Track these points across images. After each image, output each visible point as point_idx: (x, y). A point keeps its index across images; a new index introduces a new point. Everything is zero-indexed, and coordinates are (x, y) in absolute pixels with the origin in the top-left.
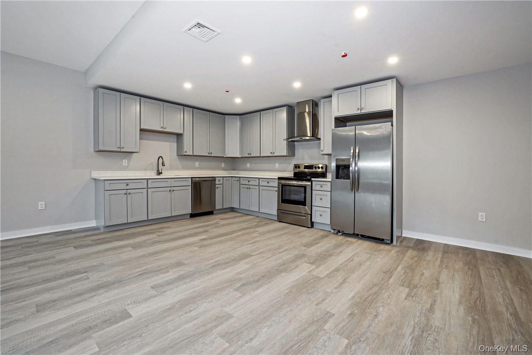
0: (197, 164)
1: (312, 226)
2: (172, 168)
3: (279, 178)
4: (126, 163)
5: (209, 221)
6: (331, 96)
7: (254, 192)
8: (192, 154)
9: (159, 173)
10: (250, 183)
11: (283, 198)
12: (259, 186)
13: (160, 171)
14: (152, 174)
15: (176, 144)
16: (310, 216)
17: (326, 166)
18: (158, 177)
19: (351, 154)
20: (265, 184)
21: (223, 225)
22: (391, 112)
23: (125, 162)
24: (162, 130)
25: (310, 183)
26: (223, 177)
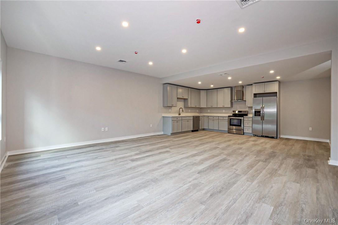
1: (244, 134)
3: (229, 116)
7: (216, 122)
8: (190, 107)
9: (180, 114)
10: (214, 118)
11: (231, 124)
12: (218, 119)
16: (243, 130)
17: (248, 111)
18: (179, 116)
19: (261, 107)
20: (222, 118)
22: (277, 93)
25: (243, 118)
26: (202, 116)
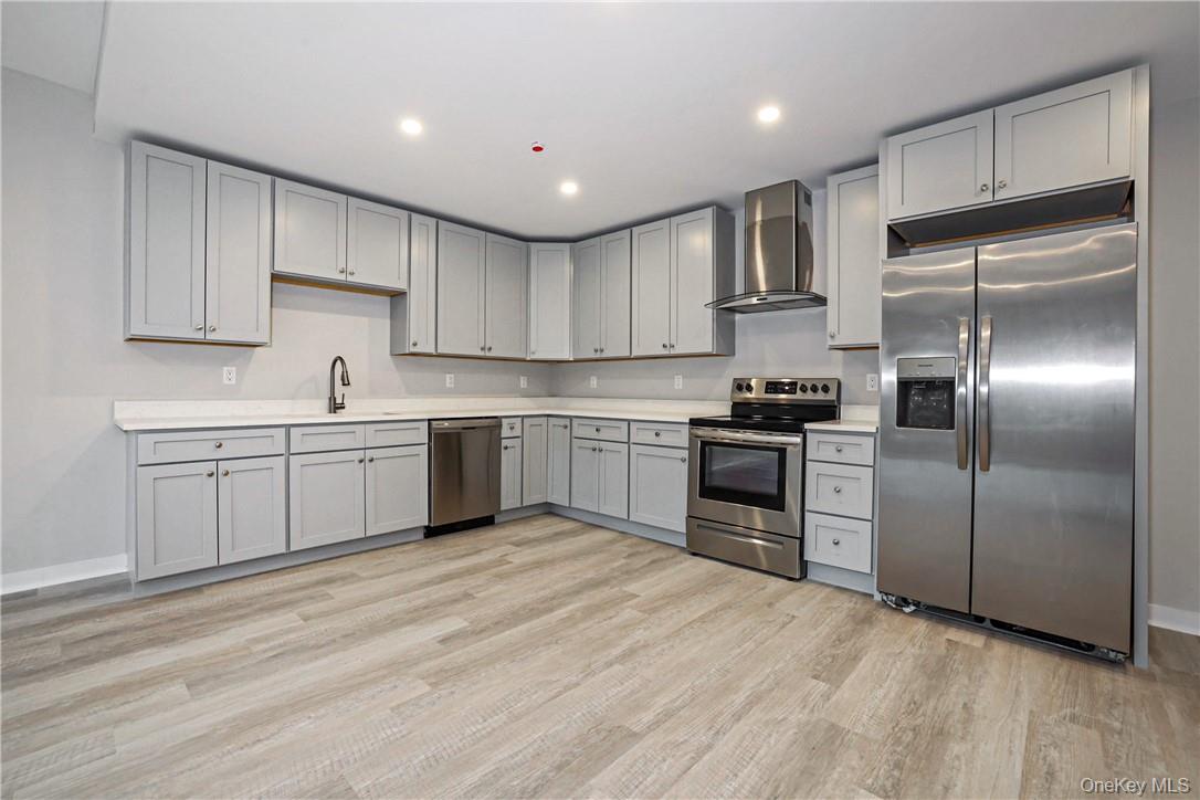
0: (449, 380)
1: (804, 576)
2: (374, 392)
3: (694, 422)
4: (234, 375)
5: (478, 552)
6: (874, 161)
7: (614, 462)
8: (433, 352)
9: (335, 407)
10: (601, 436)
11: (707, 484)
12: (628, 443)
13: (339, 401)
14: (317, 411)
15: (388, 321)
16: (798, 542)
17: (839, 384)
19: (962, 346)
20: (650, 438)
21: (524, 569)
22: (1129, 185)
23: (228, 374)
24: (342, 277)
25: (798, 440)
26: (523, 417)
